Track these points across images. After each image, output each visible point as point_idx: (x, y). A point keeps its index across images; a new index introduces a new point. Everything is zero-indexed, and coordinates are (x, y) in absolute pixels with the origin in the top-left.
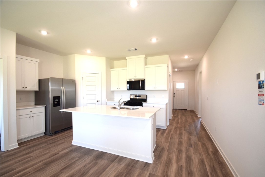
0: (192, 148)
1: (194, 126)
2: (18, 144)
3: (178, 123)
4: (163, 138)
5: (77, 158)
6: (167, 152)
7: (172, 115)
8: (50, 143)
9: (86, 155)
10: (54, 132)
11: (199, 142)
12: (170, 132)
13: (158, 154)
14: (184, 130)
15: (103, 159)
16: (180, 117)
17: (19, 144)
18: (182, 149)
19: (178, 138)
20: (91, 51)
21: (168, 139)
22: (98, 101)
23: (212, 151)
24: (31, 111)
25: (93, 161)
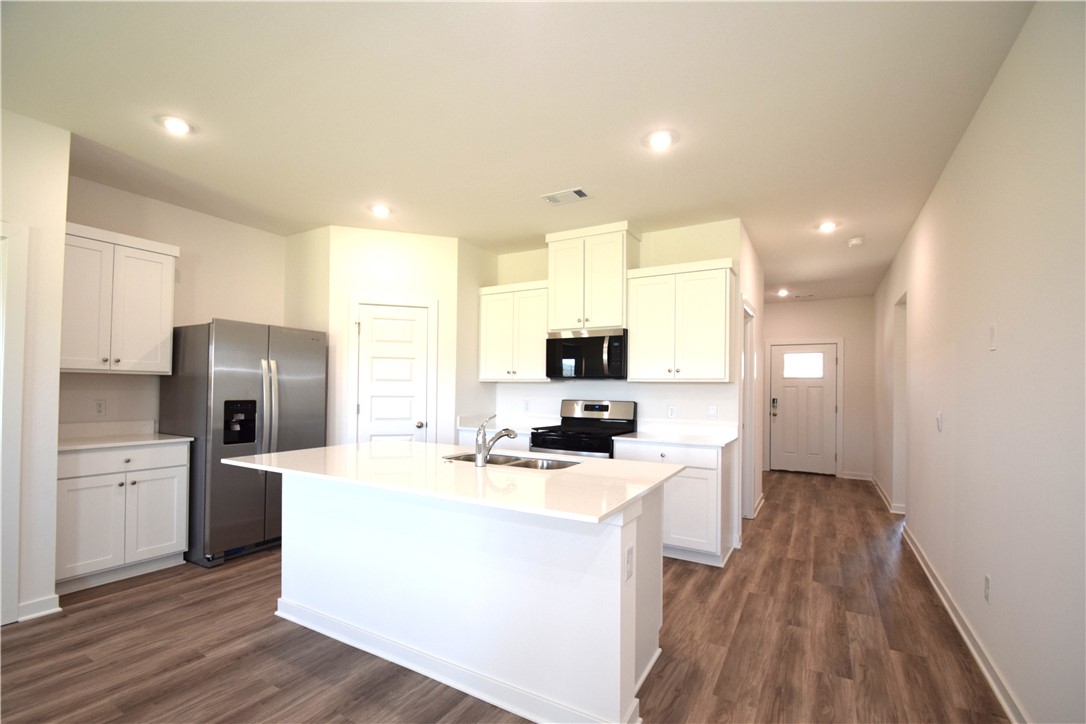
0: (848, 681)
1: (865, 556)
2: (60, 597)
3: (784, 539)
4: (704, 613)
5: (273, 690)
6: (714, 694)
7: (757, 500)
8: (191, 602)
9: (315, 674)
10: (223, 554)
11: (892, 648)
12: (741, 581)
13: (665, 705)
14: (815, 578)
15: (383, 707)
16: (799, 513)
17: (64, 600)
18: (796, 682)
19: (778, 620)
20: (391, 211)
21: (727, 620)
22: (420, 426)
23: (965, 706)
24: (128, 461)
25: (335, 712)
